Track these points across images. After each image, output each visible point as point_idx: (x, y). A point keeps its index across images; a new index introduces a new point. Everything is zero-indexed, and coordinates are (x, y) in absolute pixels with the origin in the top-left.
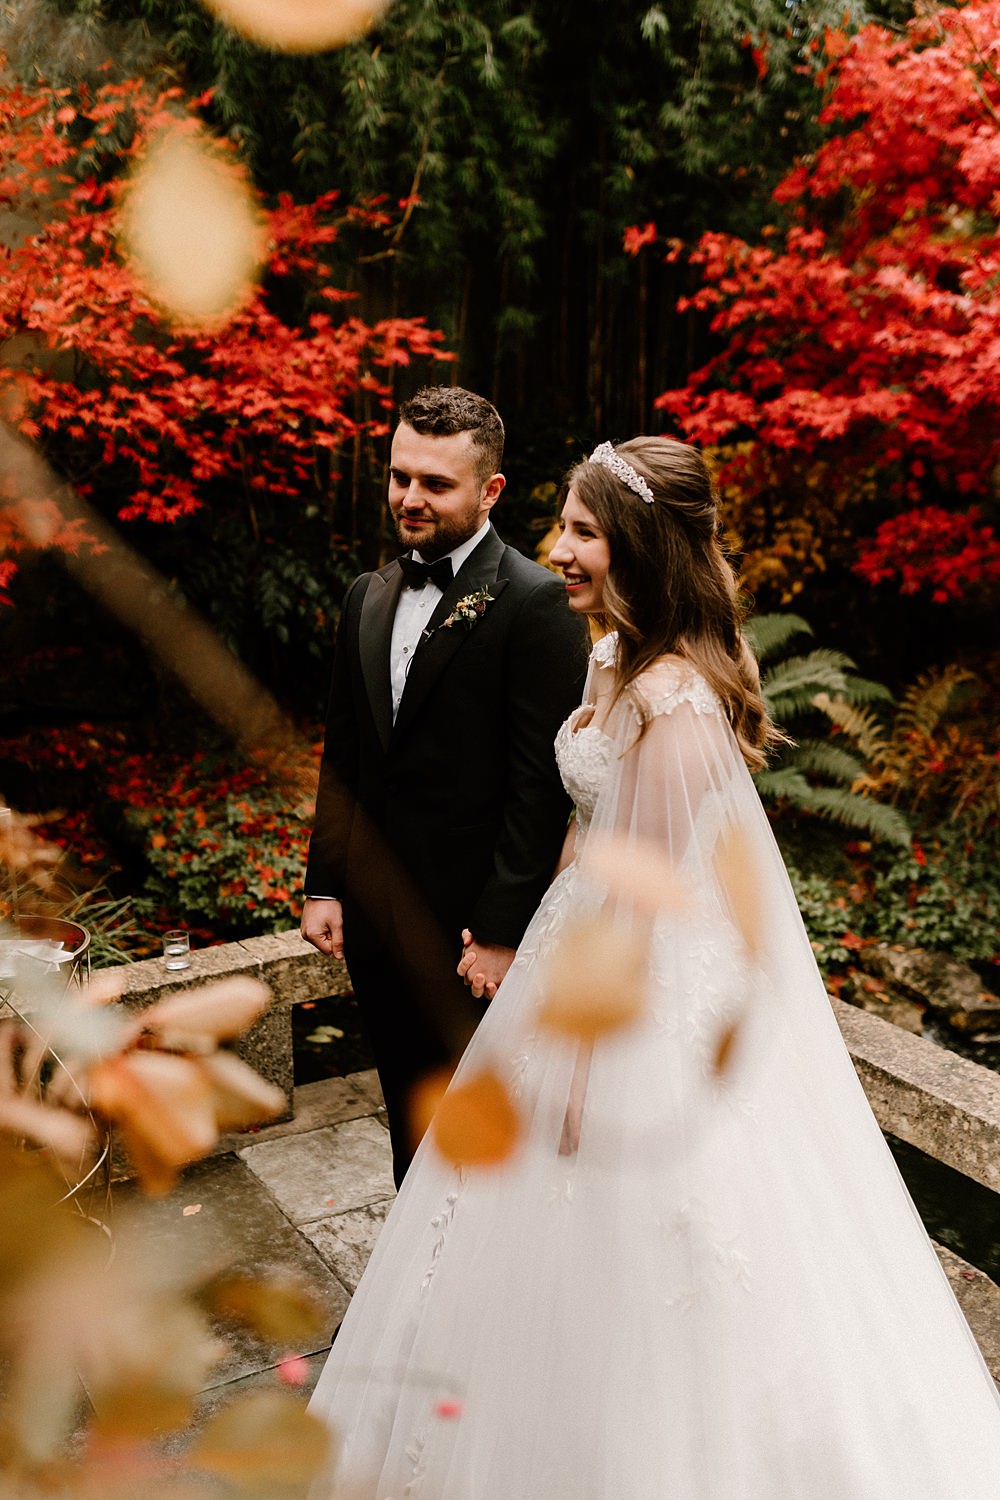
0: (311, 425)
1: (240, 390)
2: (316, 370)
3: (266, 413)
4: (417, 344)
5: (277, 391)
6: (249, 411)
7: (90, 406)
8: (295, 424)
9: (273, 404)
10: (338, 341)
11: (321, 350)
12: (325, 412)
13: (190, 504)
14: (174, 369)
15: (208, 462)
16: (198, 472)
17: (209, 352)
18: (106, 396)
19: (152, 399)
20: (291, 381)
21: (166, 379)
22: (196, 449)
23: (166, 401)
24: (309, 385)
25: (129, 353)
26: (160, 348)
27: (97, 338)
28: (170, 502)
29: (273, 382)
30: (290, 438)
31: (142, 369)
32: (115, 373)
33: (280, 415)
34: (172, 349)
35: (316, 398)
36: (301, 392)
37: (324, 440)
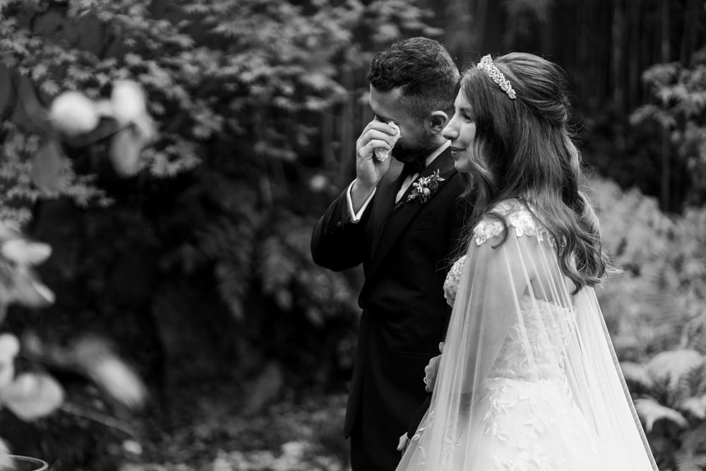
0: (303, 91)
1: (240, 59)
2: (312, 42)
3: (262, 80)
4: (406, 20)
5: (273, 61)
6: (247, 77)
7: (106, 71)
8: (289, 89)
9: (268, 71)
10: (334, 17)
11: (318, 25)
12: (318, 80)
13: (190, 160)
14: (185, 41)
15: (207, 122)
16: (198, 131)
17: (215, 25)
18: (121, 64)
19: (163, 66)
20: (287, 52)
21: (175, 49)
22: (199, 111)
23: (175, 68)
24: (304, 55)
25: (145, 25)
26: (174, 23)
27: (118, 12)
28: (173, 158)
29: (270, 52)
30: (282, 102)
31: (156, 39)
32: (130, 42)
33: (275, 81)
34: (184, 23)
35: (309, 67)
36: (296, 61)
37: (313, 104)
